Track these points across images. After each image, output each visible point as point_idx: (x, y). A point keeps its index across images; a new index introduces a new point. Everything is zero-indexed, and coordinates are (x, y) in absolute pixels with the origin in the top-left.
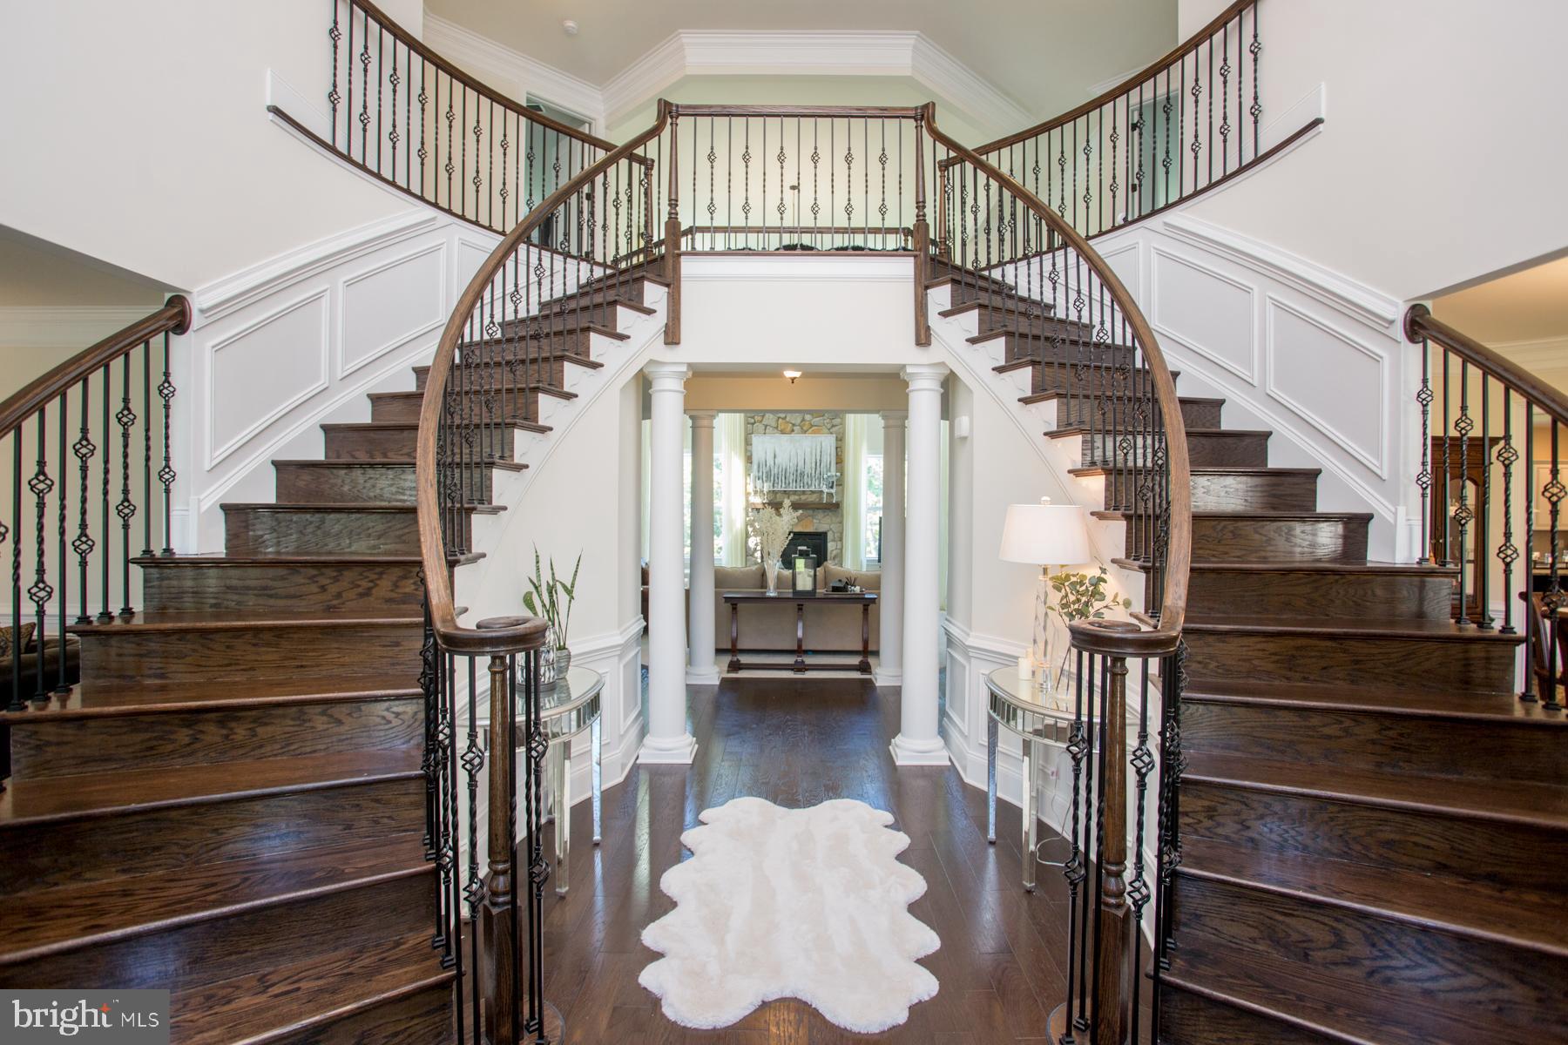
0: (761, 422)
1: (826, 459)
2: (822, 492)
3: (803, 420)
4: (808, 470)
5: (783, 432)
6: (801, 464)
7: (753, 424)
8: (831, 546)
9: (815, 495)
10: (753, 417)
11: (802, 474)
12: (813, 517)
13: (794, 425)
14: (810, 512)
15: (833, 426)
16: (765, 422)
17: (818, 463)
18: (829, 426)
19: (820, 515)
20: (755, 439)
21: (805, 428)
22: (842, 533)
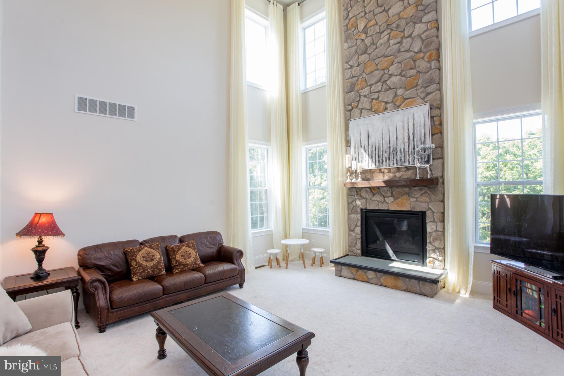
0: (357, 106)
1: (419, 131)
2: (415, 168)
3: (396, 95)
4: (400, 146)
5: (376, 112)
6: (393, 140)
7: (350, 110)
8: (430, 228)
9: (410, 172)
10: (350, 105)
11: (395, 151)
12: (409, 195)
13: (386, 103)
14: (407, 190)
15: (428, 94)
16: (360, 107)
17: (411, 138)
18: (422, 95)
19: (417, 193)
20: (352, 123)
21: (397, 104)
22: (443, 213)
